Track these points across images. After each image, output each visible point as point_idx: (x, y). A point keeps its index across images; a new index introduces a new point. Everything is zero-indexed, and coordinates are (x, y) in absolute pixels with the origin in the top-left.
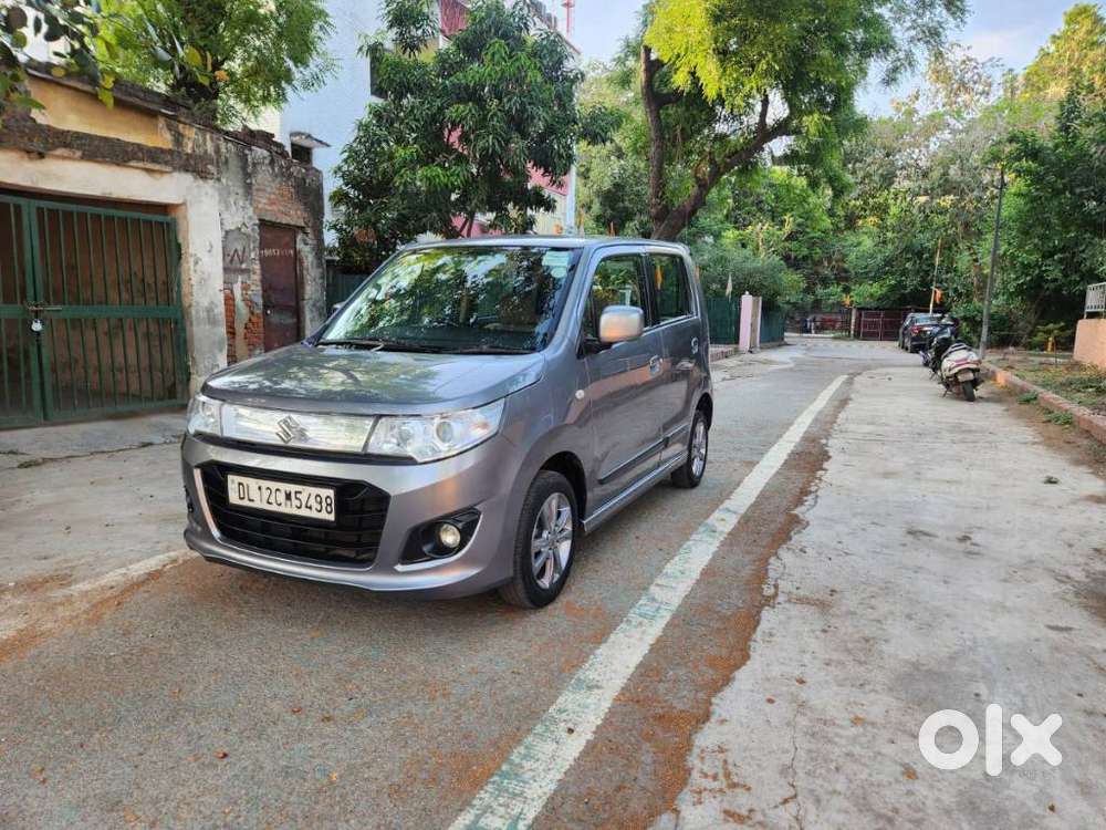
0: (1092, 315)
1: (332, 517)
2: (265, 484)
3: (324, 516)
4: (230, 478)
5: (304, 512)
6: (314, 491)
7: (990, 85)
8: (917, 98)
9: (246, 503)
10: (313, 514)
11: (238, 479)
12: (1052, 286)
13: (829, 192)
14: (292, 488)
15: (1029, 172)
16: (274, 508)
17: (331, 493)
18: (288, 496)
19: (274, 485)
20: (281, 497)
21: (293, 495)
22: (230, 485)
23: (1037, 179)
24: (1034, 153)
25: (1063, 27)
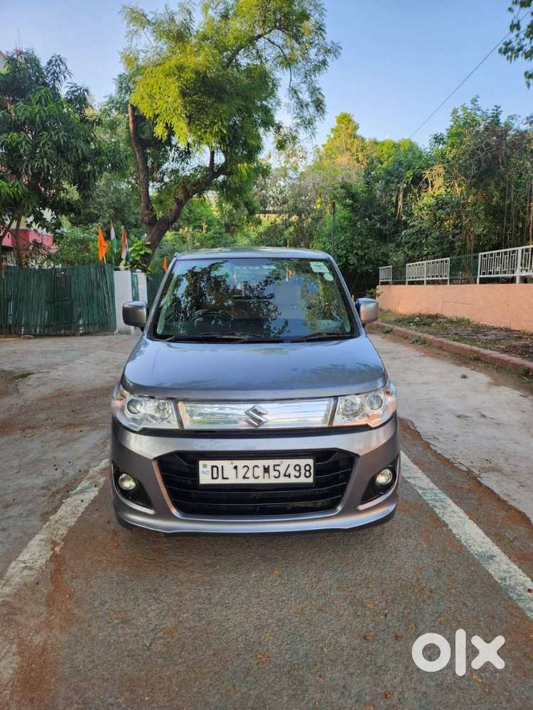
0: (383, 283)
1: (311, 480)
2: (240, 463)
3: (303, 480)
4: (201, 463)
5: (283, 480)
6: (293, 462)
7: (306, 153)
8: (270, 157)
9: (220, 481)
10: (293, 480)
11: (210, 463)
12: (352, 267)
13: (246, 212)
14: (270, 463)
15: (349, 206)
16: (251, 481)
17: (311, 462)
18: (266, 470)
19: (251, 463)
20: (259, 472)
21: (271, 469)
22: (201, 469)
23: (354, 210)
24: (352, 196)
25: (336, 125)
